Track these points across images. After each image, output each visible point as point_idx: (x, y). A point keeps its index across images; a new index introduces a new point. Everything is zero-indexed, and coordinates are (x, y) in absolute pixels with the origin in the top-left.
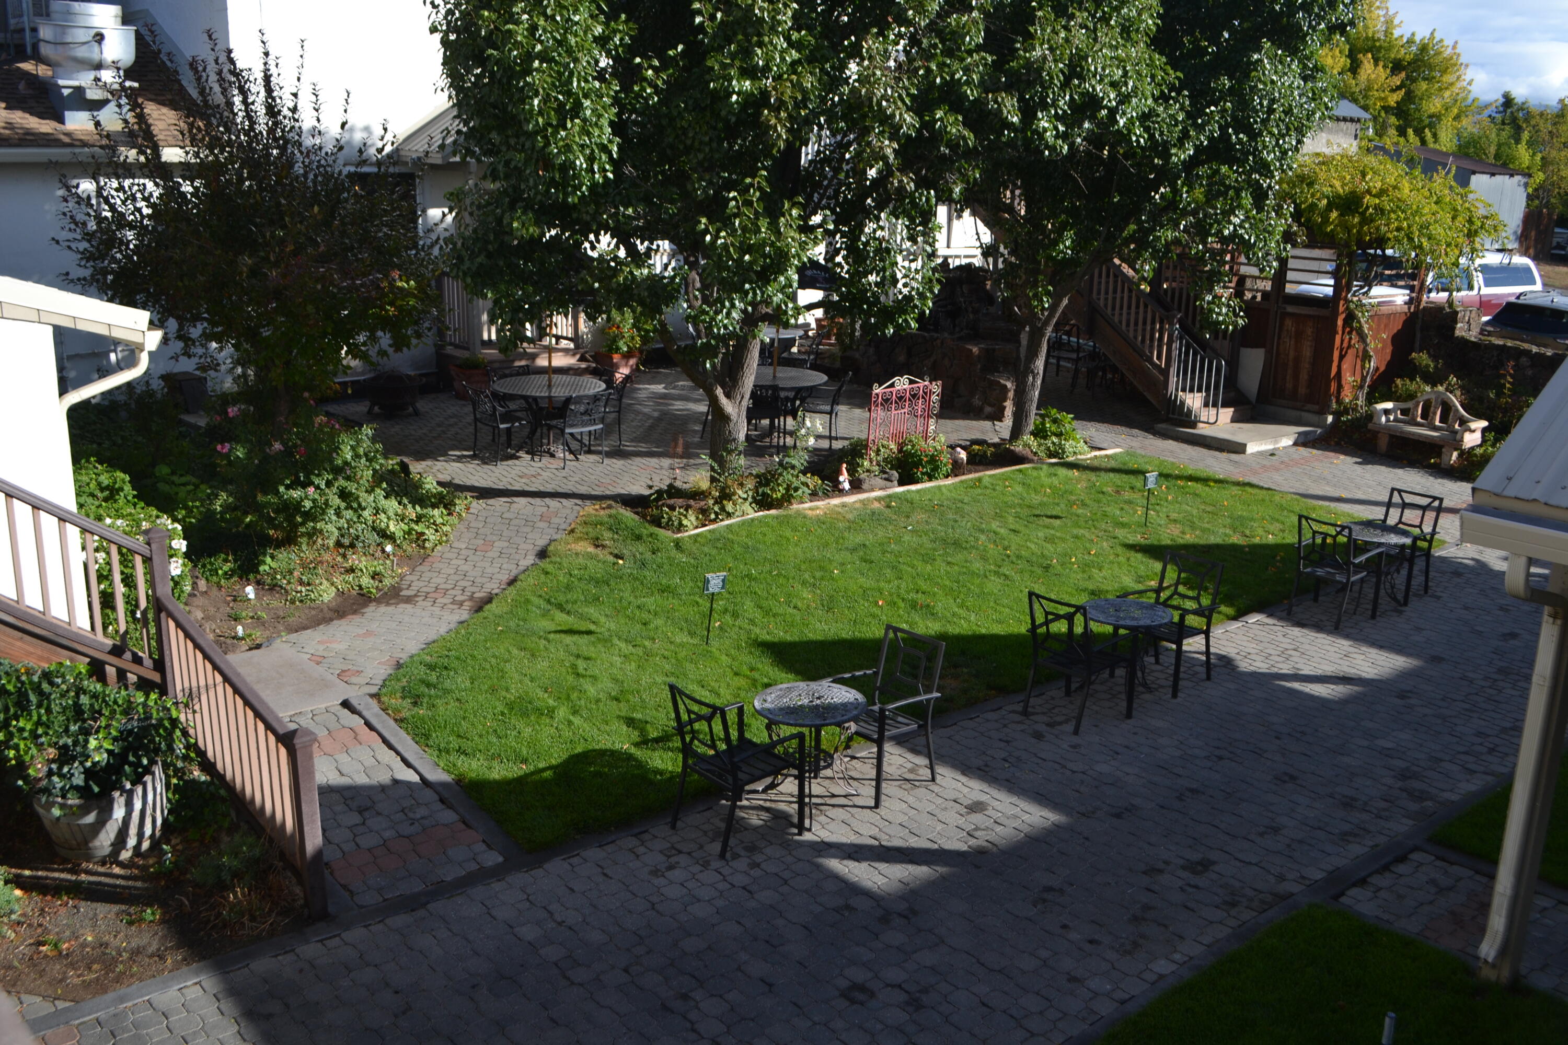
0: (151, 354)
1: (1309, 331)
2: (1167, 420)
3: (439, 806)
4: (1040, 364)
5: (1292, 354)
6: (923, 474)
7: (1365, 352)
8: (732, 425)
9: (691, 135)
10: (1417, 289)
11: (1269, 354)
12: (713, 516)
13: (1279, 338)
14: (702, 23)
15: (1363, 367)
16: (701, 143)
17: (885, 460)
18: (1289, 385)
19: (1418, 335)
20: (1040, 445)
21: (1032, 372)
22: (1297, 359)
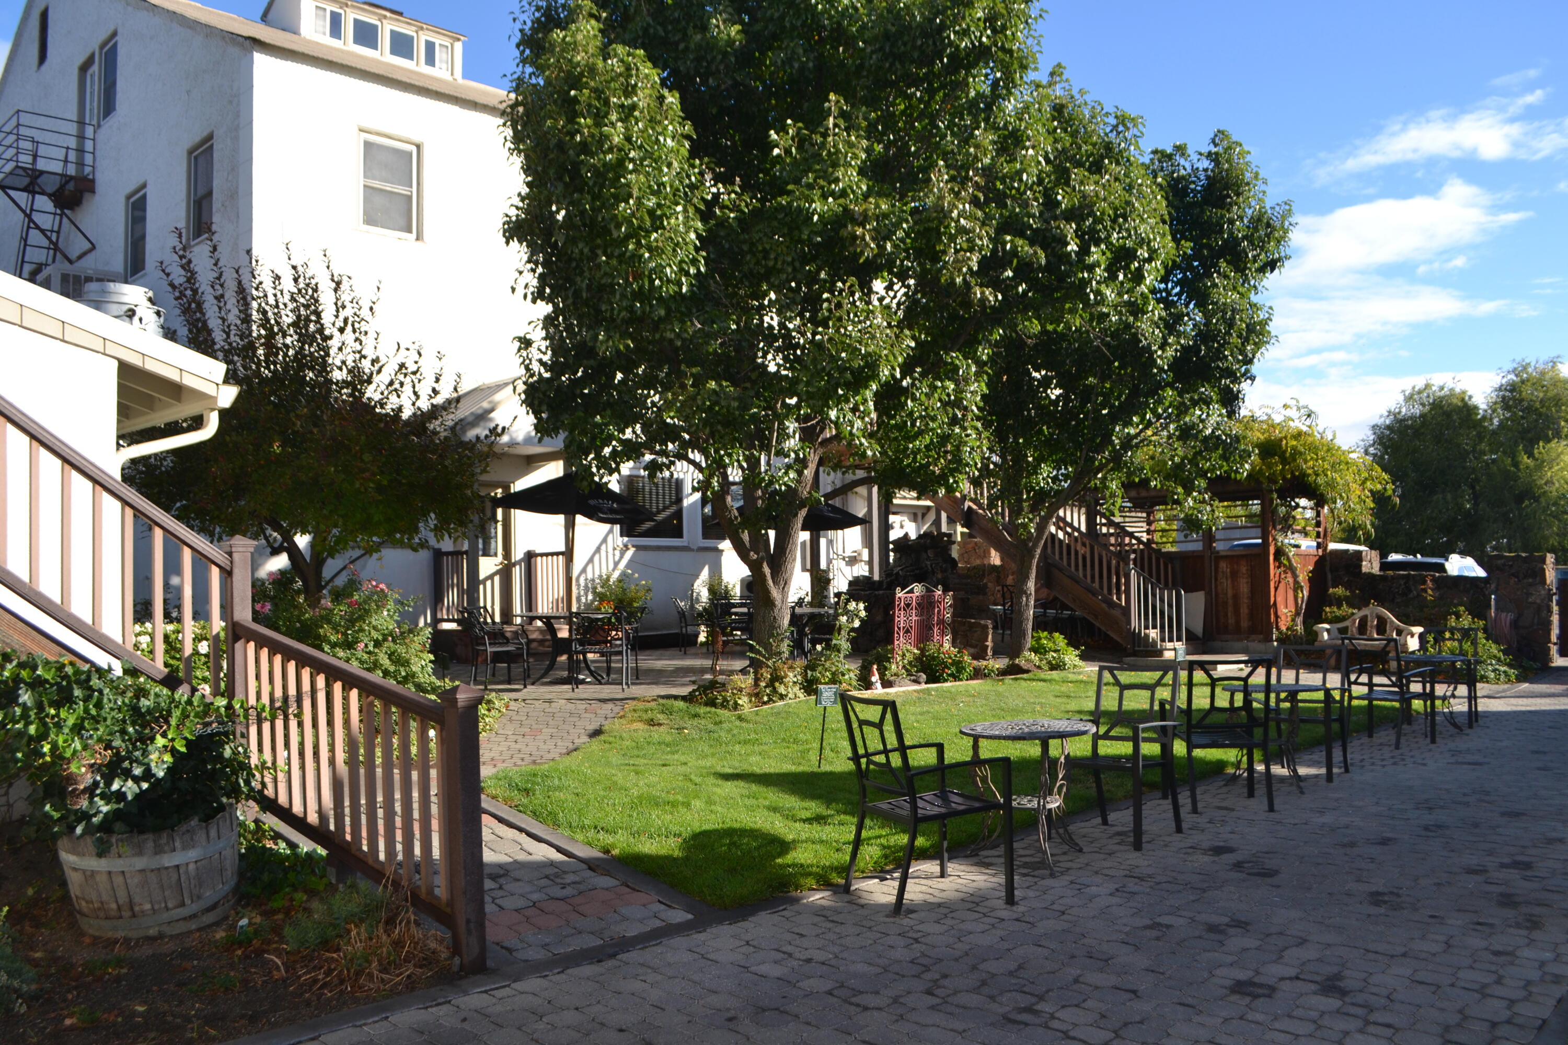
1: (1244, 570)
2: (1135, 654)
3: (590, 873)
4: (1031, 585)
5: (1230, 593)
6: (949, 675)
7: (1296, 582)
8: (776, 611)
9: (772, 256)
10: (1322, 535)
11: (1208, 595)
12: (766, 699)
13: (1216, 580)
14: (779, 156)
16: (784, 262)
17: (910, 663)
18: (1231, 621)
19: (1329, 576)
20: (1041, 660)
21: (1025, 593)
22: (1236, 597)
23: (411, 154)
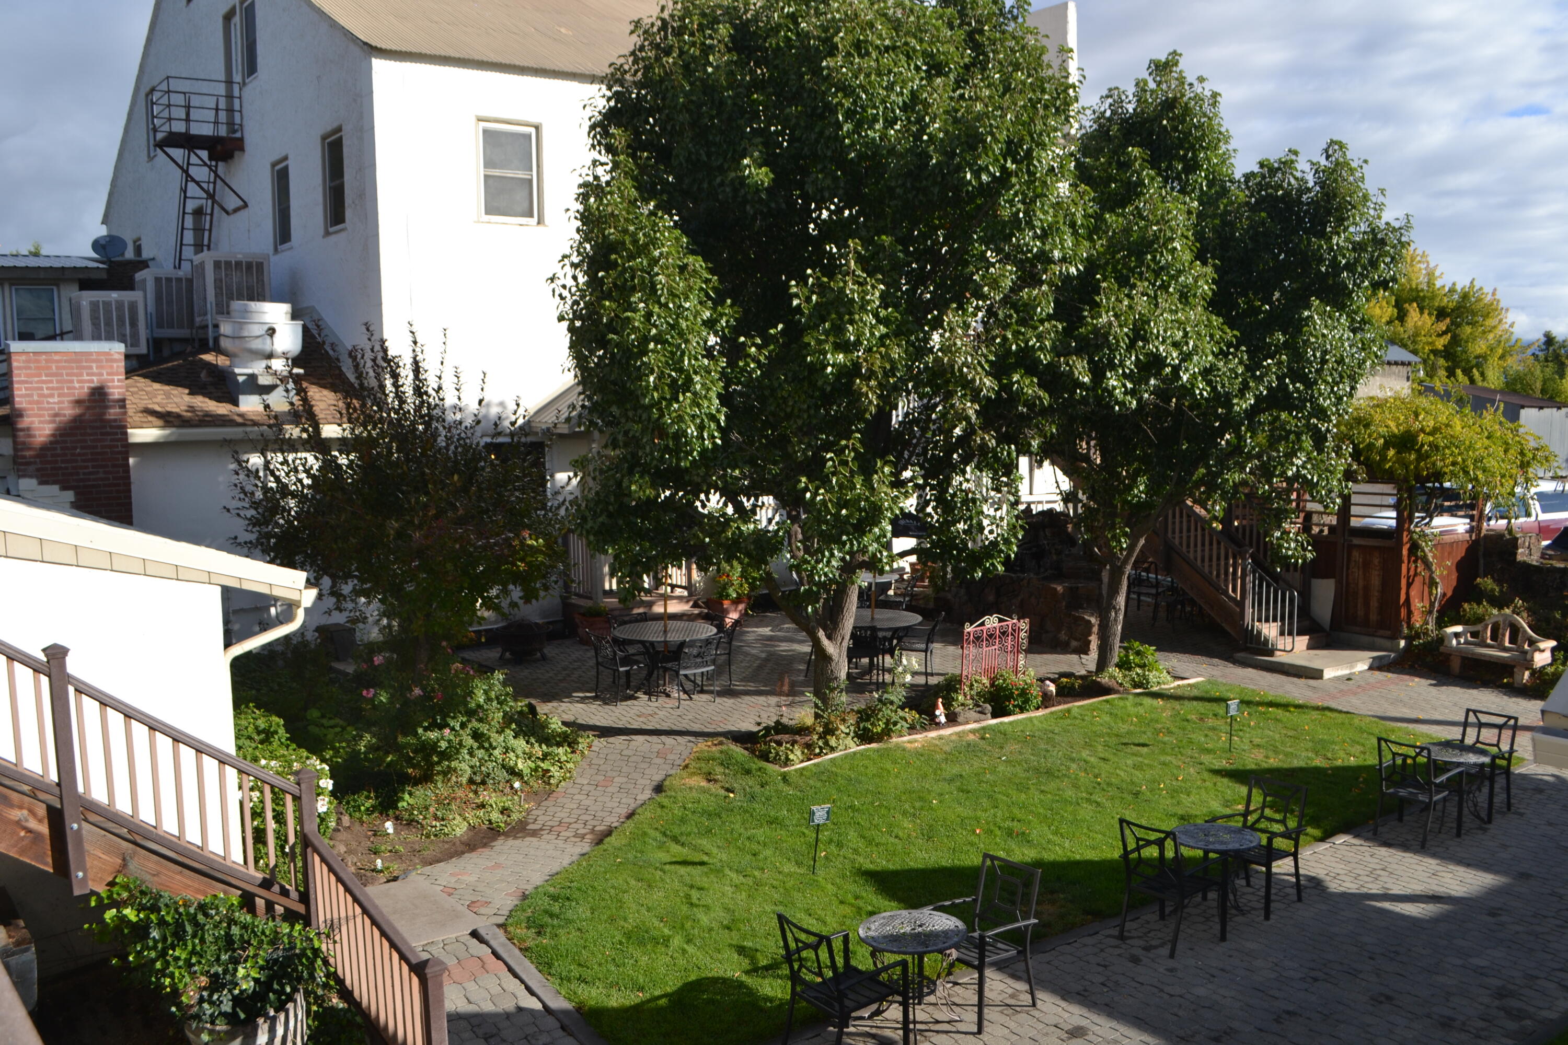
0: (306, 609)
1: (1376, 561)
2: (1246, 650)
3: (561, 1033)
4: (1121, 600)
5: (1361, 583)
6: (1014, 706)
7: (1432, 579)
8: (833, 664)
9: (791, 403)
10: (1476, 518)
11: (1339, 584)
12: (817, 751)
13: (1348, 568)
14: (799, 306)
15: (1430, 594)
16: (800, 410)
17: (978, 694)
18: (1361, 613)
19: (1482, 561)
20: (1125, 676)
21: (1114, 608)
22: (1367, 588)
23: (530, 136)
